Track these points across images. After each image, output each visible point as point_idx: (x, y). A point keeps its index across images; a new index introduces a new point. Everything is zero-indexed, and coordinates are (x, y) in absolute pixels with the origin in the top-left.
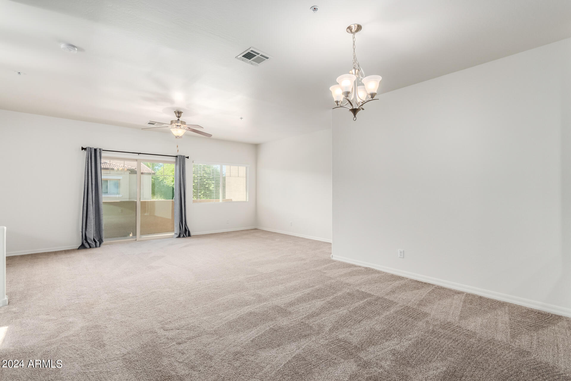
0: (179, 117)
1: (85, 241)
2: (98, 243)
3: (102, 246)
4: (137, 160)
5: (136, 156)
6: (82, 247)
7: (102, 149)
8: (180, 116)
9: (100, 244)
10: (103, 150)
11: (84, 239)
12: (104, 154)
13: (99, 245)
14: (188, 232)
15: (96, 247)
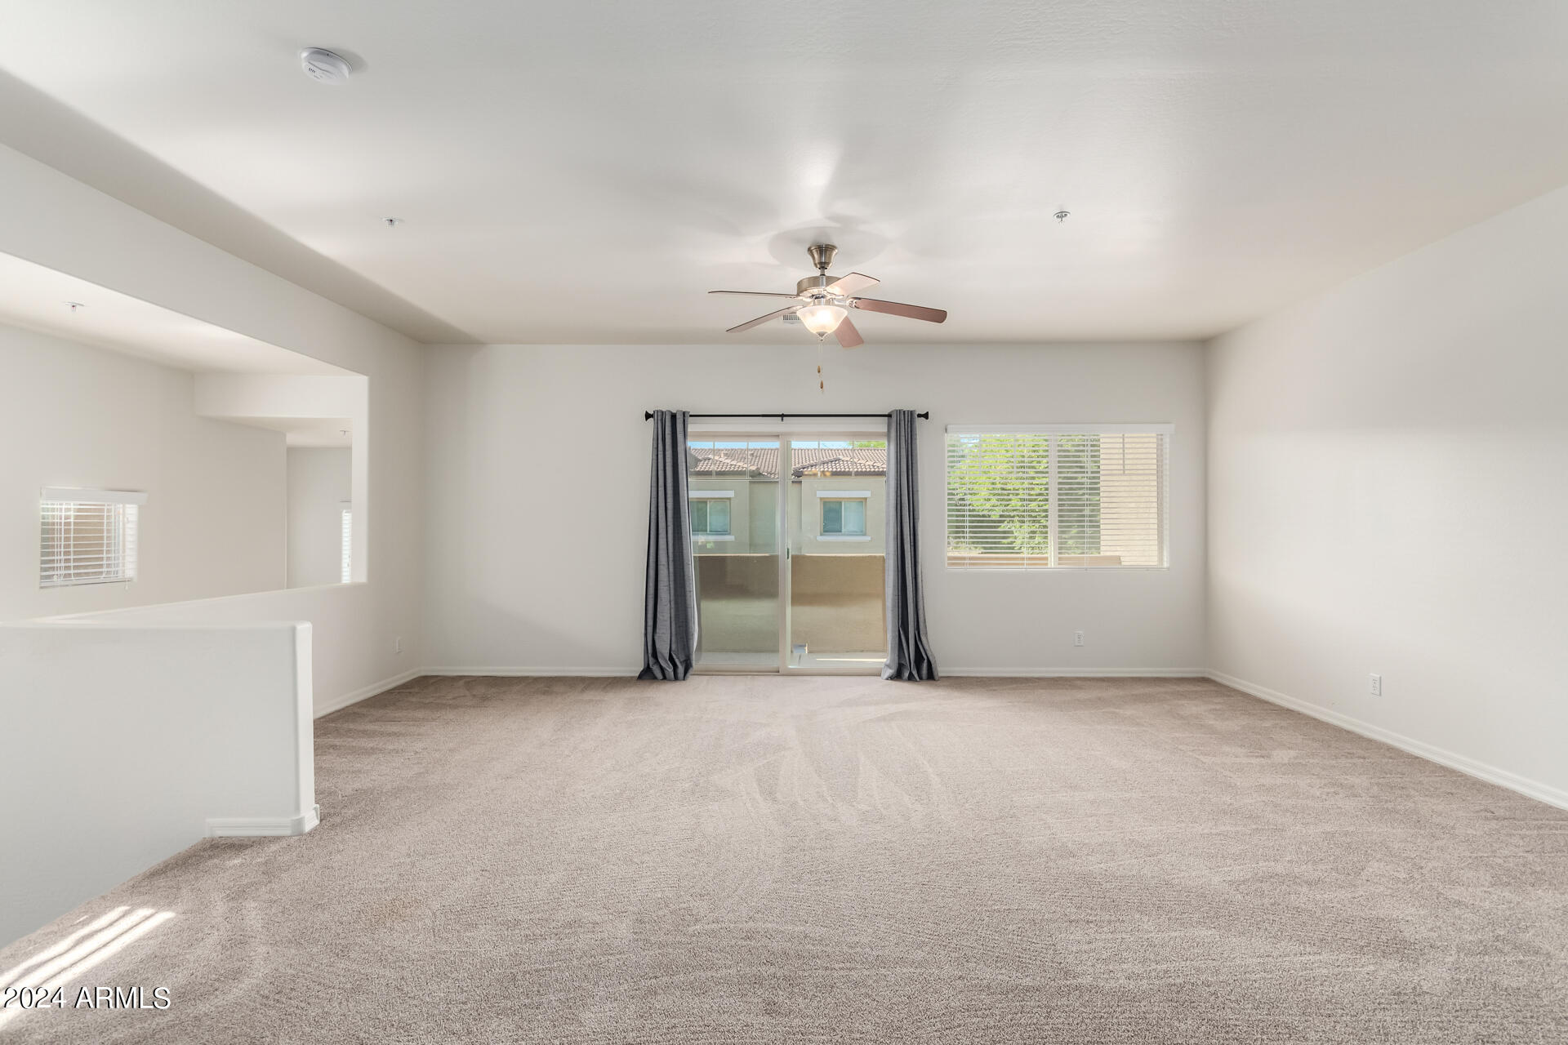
0: (823, 266)
1: (655, 661)
2: (681, 669)
3: (690, 678)
4: (778, 436)
5: (774, 425)
6: (647, 675)
7: (689, 412)
8: (825, 263)
9: (686, 672)
10: (691, 416)
11: (650, 655)
12: (692, 428)
13: (683, 675)
14: (925, 665)
15: (676, 678)
